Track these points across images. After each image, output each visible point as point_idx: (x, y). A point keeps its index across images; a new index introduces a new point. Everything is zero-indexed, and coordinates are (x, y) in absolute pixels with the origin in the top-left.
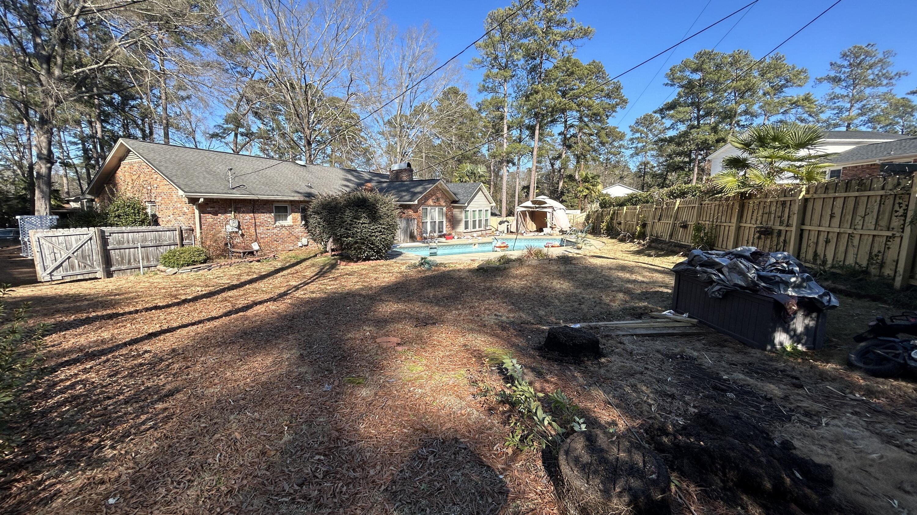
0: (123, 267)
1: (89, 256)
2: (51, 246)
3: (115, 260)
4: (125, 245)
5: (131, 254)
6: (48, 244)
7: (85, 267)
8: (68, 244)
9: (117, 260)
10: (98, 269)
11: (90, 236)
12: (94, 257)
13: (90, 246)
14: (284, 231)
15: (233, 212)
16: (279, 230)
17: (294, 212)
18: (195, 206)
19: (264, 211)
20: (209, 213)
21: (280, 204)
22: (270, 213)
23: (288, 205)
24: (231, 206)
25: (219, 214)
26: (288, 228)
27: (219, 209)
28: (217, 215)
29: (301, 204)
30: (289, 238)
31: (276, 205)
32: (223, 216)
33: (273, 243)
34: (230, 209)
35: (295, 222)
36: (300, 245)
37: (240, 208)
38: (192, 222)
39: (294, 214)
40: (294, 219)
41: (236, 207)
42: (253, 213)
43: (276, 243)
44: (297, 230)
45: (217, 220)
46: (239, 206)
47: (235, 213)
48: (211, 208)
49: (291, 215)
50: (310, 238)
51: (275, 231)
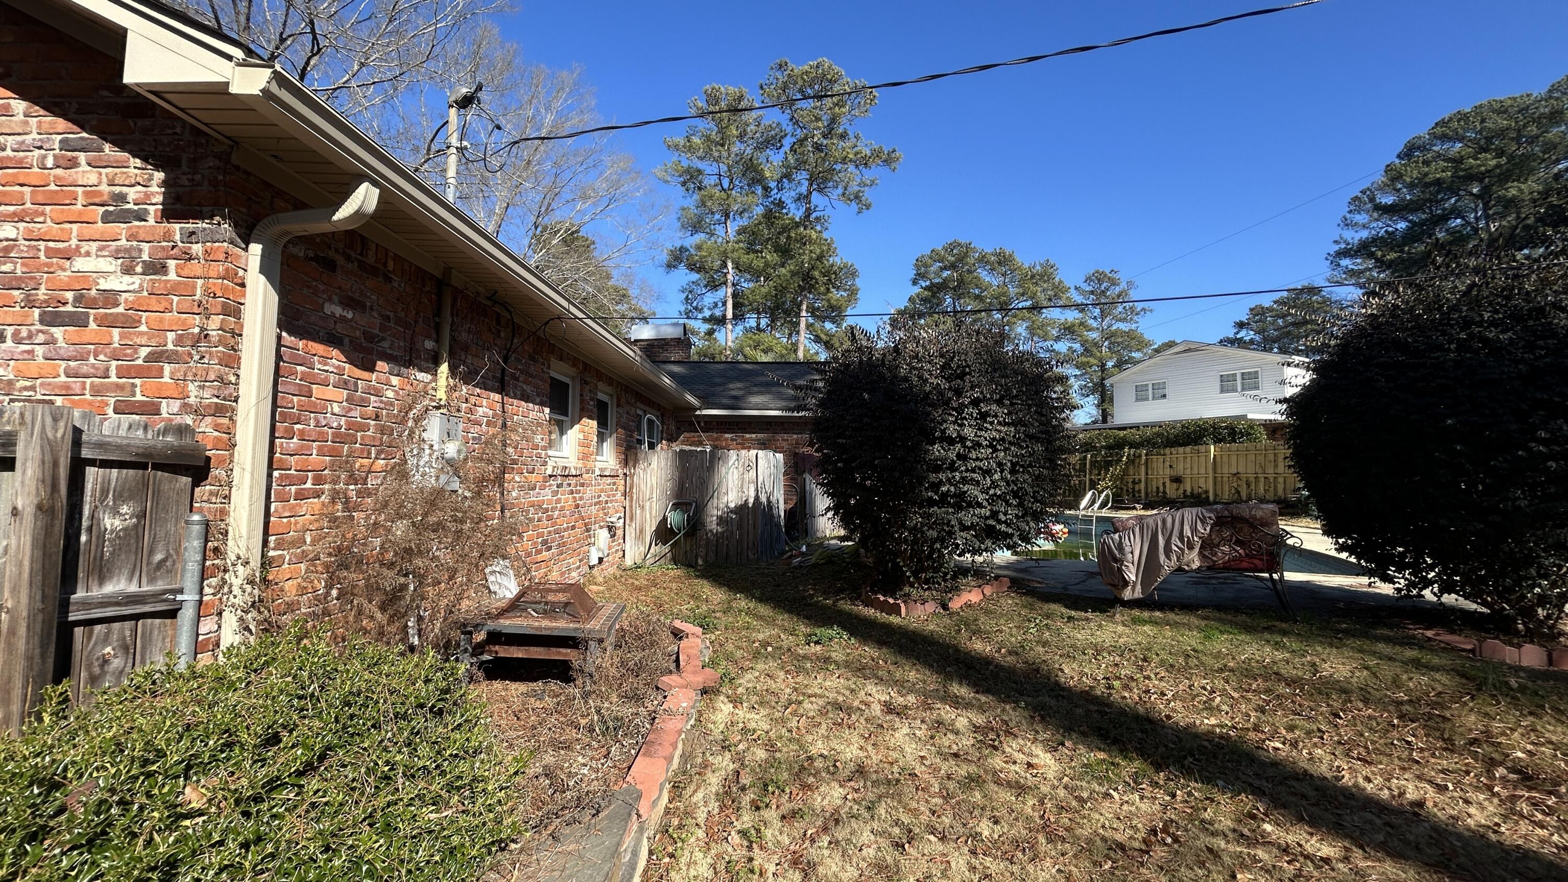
14: (566, 499)
15: (444, 368)
16: (555, 493)
17: (584, 412)
18: (256, 249)
19: (528, 389)
20: (332, 340)
21: (560, 371)
22: (542, 404)
23: (573, 378)
24: (438, 328)
25: (381, 365)
26: (573, 481)
27: (383, 328)
28: (371, 369)
29: (601, 385)
30: (573, 527)
31: (554, 374)
32: (395, 380)
33: (540, 558)
34: (429, 344)
35: (585, 457)
36: (594, 561)
37: (466, 348)
38: (192, 388)
39: (585, 420)
40: (584, 444)
41: (453, 339)
42: (502, 389)
43: (545, 555)
44: (589, 493)
45: (363, 403)
46: (464, 337)
47: (453, 371)
48: (348, 303)
49: (577, 427)
50: (610, 528)
51: (546, 495)
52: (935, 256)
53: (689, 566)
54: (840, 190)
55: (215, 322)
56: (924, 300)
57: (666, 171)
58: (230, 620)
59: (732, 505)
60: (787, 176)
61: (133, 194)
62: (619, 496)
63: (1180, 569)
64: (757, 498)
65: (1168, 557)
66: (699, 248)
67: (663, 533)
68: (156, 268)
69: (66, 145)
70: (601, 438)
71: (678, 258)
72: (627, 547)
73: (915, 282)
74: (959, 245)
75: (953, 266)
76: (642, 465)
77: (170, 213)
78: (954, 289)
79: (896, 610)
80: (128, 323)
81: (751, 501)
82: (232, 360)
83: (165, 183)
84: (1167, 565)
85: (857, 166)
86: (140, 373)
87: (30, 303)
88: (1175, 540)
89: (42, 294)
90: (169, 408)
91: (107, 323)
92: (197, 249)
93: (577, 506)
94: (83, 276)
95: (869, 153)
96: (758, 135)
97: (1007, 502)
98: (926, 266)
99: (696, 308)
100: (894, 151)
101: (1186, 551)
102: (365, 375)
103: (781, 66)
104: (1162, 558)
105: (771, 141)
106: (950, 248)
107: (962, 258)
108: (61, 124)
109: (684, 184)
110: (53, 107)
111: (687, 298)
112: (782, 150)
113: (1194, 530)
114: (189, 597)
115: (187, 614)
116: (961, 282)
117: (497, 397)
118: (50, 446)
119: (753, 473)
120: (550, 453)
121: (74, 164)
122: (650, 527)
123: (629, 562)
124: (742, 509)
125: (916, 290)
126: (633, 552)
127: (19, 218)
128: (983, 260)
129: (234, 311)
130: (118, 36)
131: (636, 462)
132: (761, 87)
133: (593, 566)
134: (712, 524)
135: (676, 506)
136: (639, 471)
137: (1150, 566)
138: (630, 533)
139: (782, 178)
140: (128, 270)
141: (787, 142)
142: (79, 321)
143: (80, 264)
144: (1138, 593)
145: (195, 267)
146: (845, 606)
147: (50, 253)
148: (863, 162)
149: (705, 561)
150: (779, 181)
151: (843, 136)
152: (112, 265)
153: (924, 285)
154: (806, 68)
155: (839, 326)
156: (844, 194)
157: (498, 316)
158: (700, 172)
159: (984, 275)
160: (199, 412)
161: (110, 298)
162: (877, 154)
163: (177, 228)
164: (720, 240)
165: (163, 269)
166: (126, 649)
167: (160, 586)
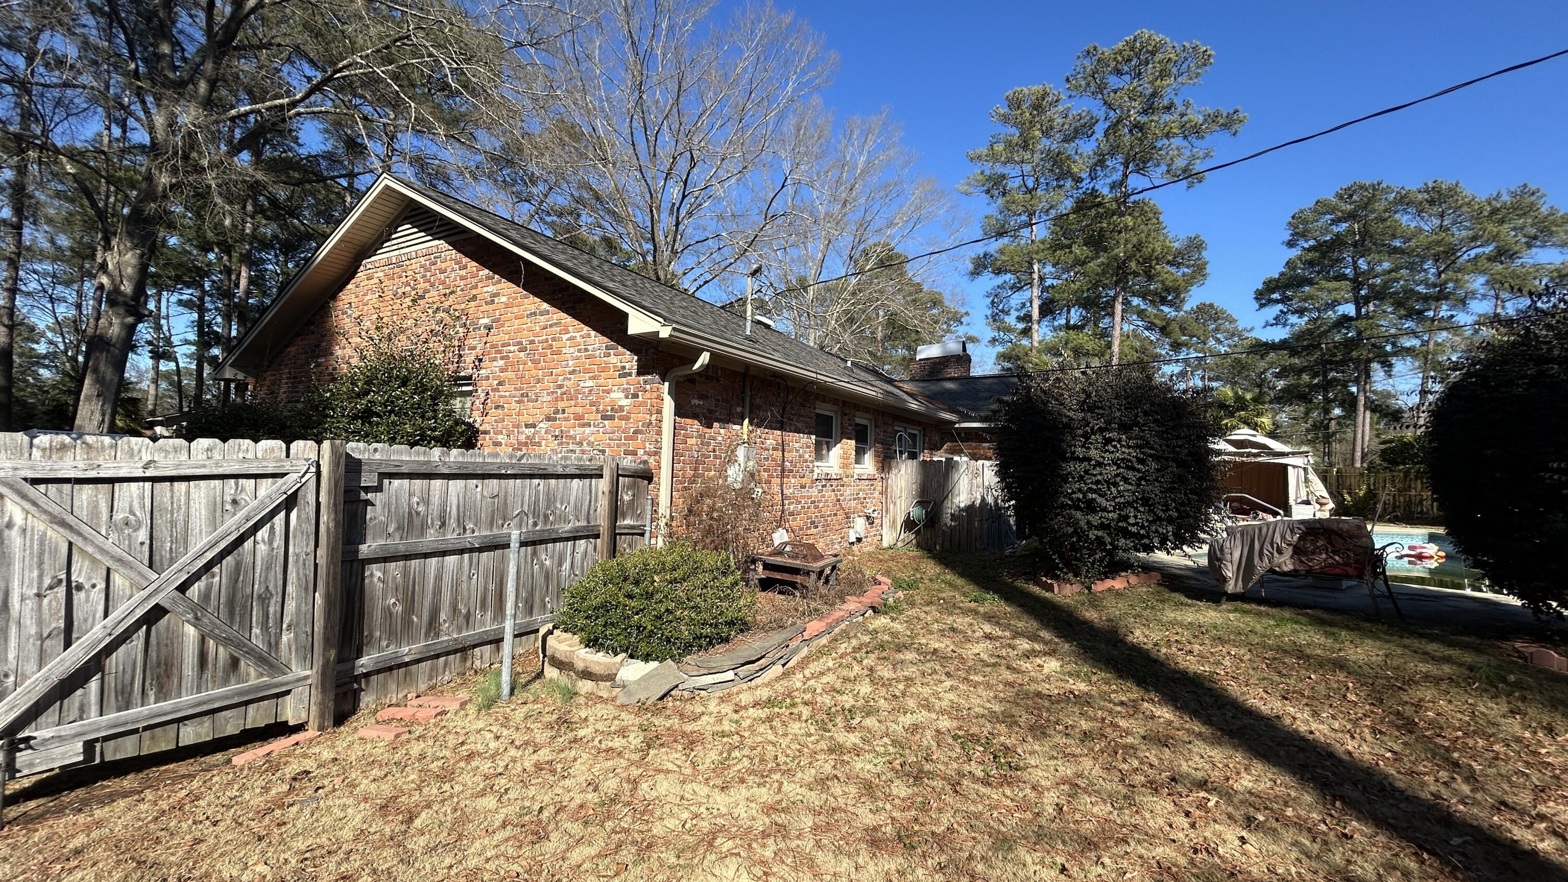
0: (407, 651)
1: (264, 600)
2: (58, 537)
3: (378, 615)
4: (431, 538)
5: (447, 579)
6: (40, 525)
7: (234, 663)
8: (163, 532)
9: (388, 612)
10: (298, 670)
11: (289, 483)
12: (291, 606)
13: (279, 542)
14: (828, 494)
15: (746, 422)
16: (820, 491)
17: (845, 435)
18: (667, 384)
19: (799, 425)
20: (694, 416)
21: (823, 409)
22: (810, 433)
23: (836, 412)
24: (743, 400)
25: (716, 425)
26: (835, 483)
27: (716, 406)
28: (710, 427)
29: (857, 413)
30: (835, 515)
31: (817, 411)
32: (722, 431)
33: (809, 532)
34: (739, 409)
35: (845, 466)
36: (853, 539)
37: (759, 407)
38: (647, 445)
39: (844, 441)
40: (845, 457)
41: (751, 404)
42: (782, 428)
43: (813, 531)
44: (848, 491)
45: (708, 444)
46: (758, 401)
47: (751, 423)
48: (701, 397)
49: (839, 446)
50: (868, 518)
51: (814, 492)
52: (1322, 208)
53: (929, 551)
54: (1164, 168)
55: (654, 417)
56: (1311, 263)
57: (969, 184)
58: (660, 540)
59: (962, 505)
60: (1101, 163)
61: (628, 365)
62: (876, 494)
63: (1272, 571)
64: (983, 499)
65: (1261, 560)
66: (1001, 252)
67: (909, 524)
68: (635, 396)
69: (607, 348)
70: (860, 452)
71: (980, 266)
72: (884, 532)
73: (1291, 244)
74: (1361, 187)
75: (1351, 216)
76: (894, 471)
77: (639, 373)
78: (1355, 245)
79: (1050, 588)
80: (627, 418)
81: (978, 502)
82: (659, 433)
83: (638, 361)
84: (1261, 566)
85: (1185, 137)
86: (631, 438)
87: (598, 411)
88: (1267, 546)
89: (601, 408)
90: (640, 452)
91: (621, 418)
92: (648, 387)
93: (838, 500)
94: (613, 401)
95: (1200, 119)
96: (1066, 127)
97: (1136, 509)
98: (1305, 222)
99: (1002, 311)
100: (1236, 111)
101: (1276, 554)
102: (708, 430)
103: (1088, 52)
104: (1256, 560)
105: (1082, 130)
106: (1347, 194)
107: (1366, 205)
108: (606, 339)
109: (988, 192)
110: (603, 333)
111: (993, 302)
112: (1093, 138)
113: (1283, 538)
114: (648, 528)
115: (647, 535)
116: (1365, 233)
117: (779, 433)
118: (612, 469)
119: (980, 479)
120: (816, 464)
121: (609, 355)
122: (900, 520)
123: (885, 544)
124: (970, 508)
125: (1294, 253)
126: (888, 538)
127: (593, 378)
128: (1404, 201)
129: (659, 412)
130: (625, 316)
131: (890, 469)
132: (1068, 80)
133: (853, 543)
134: (947, 520)
135: (919, 503)
136: (892, 476)
137: (1247, 568)
138: (886, 521)
139: (1096, 165)
140: (627, 397)
141: (1100, 129)
142: (611, 418)
143: (613, 395)
144: (1240, 588)
145: (648, 395)
146: (1020, 584)
147: (604, 391)
148: (1192, 131)
149: (942, 547)
150: (1093, 169)
151: (1168, 108)
152: (622, 395)
153: (1306, 246)
154: (1120, 45)
155: (1178, 309)
156: (1168, 171)
157: (779, 384)
158: (1003, 177)
159: (1406, 220)
160: (649, 454)
161: (621, 408)
162: (1212, 119)
163: (641, 378)
164: (1023, 242)
165: (637, 396)
166: (630, 546)
167: (639, 523)
